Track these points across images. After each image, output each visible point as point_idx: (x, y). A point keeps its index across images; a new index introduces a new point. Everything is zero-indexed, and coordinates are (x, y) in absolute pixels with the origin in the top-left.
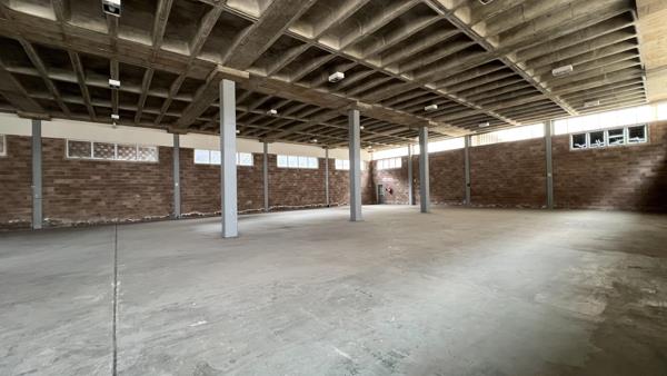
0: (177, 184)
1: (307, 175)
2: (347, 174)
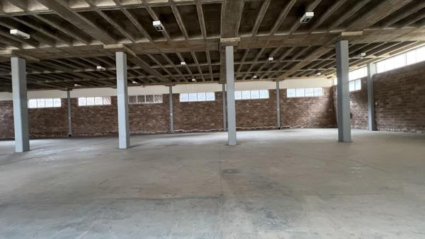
0: (171, 114)
1: (259, 104)
2: (300, 101)
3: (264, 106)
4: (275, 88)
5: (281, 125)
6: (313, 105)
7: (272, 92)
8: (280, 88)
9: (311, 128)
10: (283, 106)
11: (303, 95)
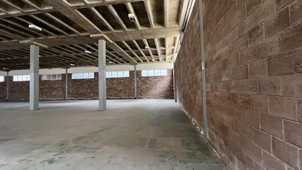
0: (67, 87)
1: (122, 81)
2: (151, 79)
3: (126, 82)
4: (133, 70)
5: (137, 96)
6: (160, 82)
7: (131, 73)
8: (137, 70)
9: (158, 98)
10: (139, 83)
11: (153, 75)
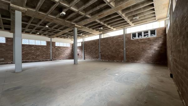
1: (41, 48)
2: (61, 48)
3: (44, 49)
4: (50, 41)
5: (52, 59)
6: (66, 50)
8: (52, 41)
11: (62, 46)
